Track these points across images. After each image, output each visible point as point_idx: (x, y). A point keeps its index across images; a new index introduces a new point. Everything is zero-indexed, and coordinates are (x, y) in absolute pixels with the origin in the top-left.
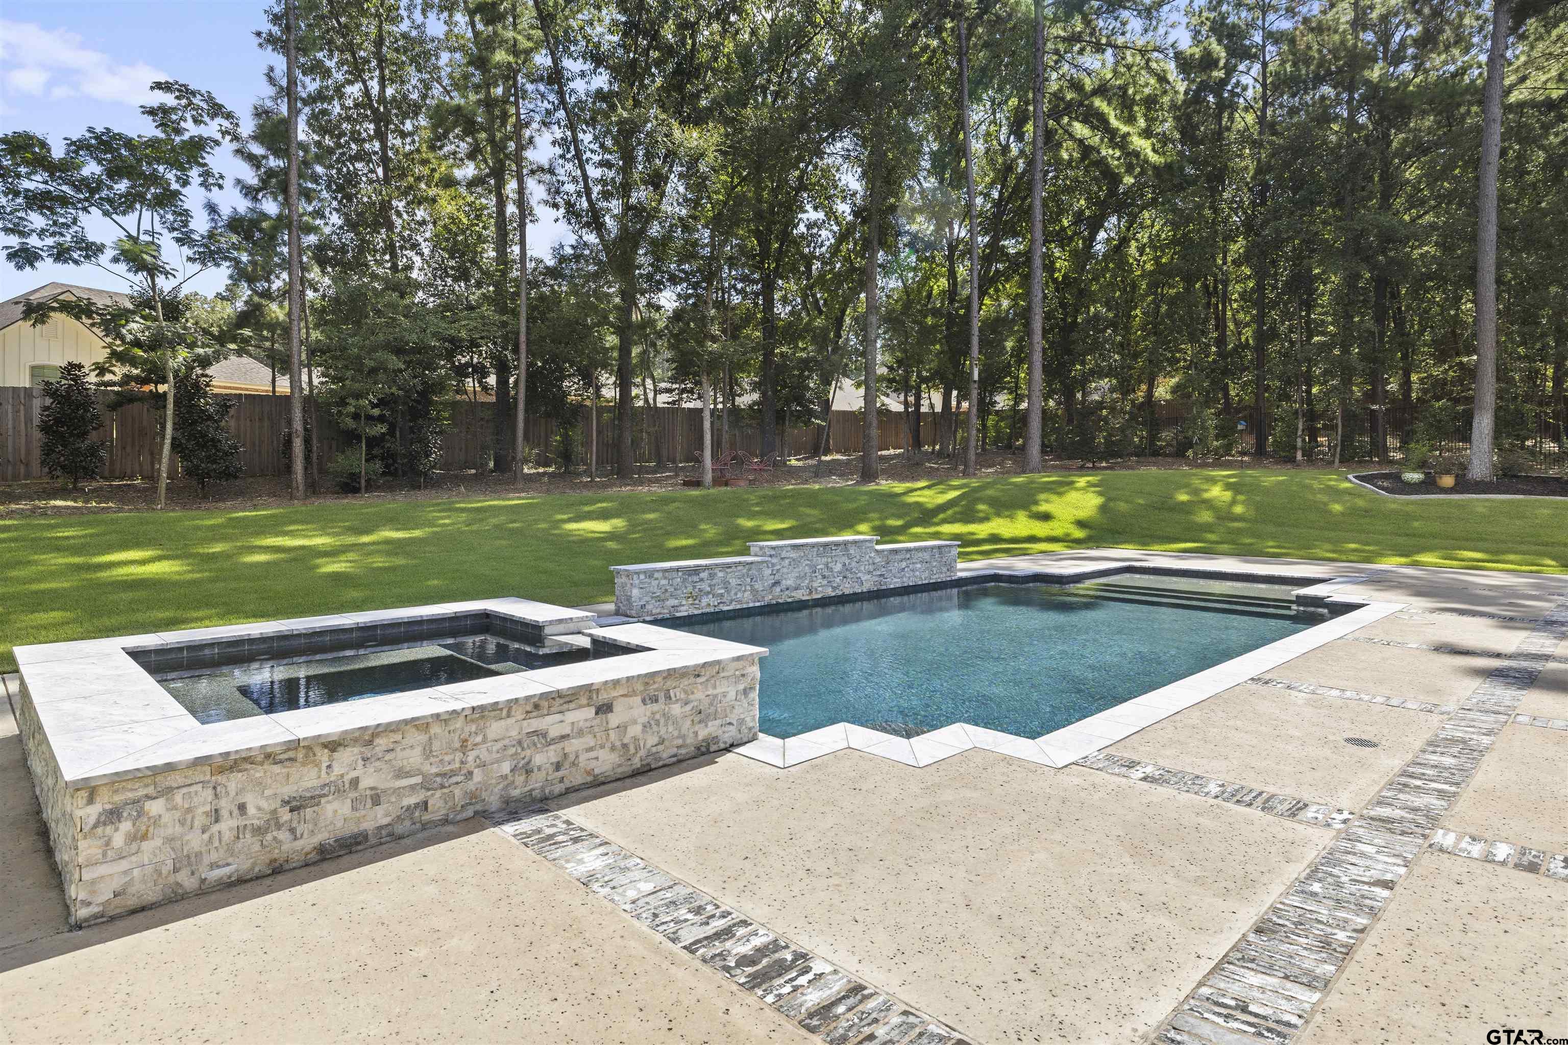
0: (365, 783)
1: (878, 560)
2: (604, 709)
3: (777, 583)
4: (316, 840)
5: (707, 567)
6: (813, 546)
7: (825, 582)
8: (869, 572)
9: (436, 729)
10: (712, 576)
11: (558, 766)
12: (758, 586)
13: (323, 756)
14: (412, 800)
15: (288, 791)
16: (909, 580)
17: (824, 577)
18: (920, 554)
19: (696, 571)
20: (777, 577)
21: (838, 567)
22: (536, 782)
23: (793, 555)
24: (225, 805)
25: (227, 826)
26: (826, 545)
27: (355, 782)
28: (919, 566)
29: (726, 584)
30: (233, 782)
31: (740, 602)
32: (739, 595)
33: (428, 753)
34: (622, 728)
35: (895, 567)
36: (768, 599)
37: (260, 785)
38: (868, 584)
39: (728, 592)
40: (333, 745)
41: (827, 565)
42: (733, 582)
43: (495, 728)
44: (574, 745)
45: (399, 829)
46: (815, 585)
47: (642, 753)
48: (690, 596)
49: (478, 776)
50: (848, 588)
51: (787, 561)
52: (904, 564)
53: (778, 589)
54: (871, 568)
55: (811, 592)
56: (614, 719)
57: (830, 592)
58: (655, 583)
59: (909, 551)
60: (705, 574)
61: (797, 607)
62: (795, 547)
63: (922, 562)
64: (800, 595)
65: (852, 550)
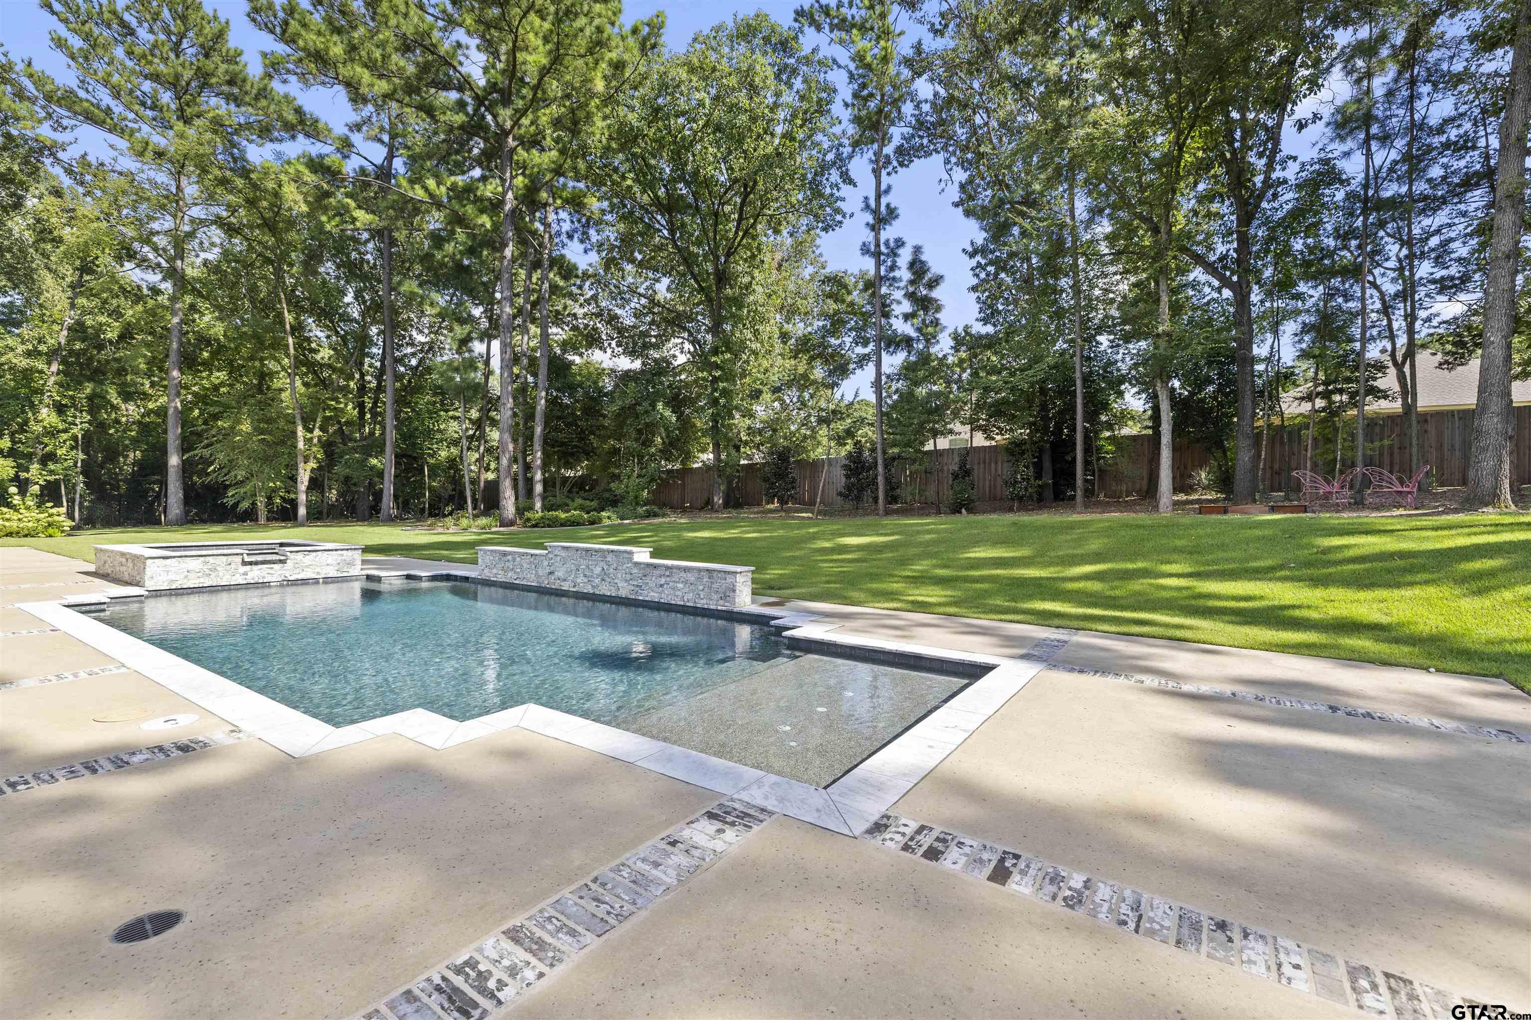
1: (635, 571)
3: (551, 573)
5: (511, 553)
6: (577, 549)
7: (586, 581)
8: (626, 581)
10: (514, 560)
12: (540, 572)
16: (666, 597)
17: (585, 576)
18: (683, 574)
19: (505, 554)
20: (552, 569)
21: (598, 570)
23: (564, 554)
26: (587, 550)
28: (681, 586)
29: (521, 568)
31: (528, 580)
32: (528, 576)
35: (652, 582)
36: (546, 584)
38: (624, 591)
39: (523, 573)
41: (588, 567)
42: (525, 565)
46: (579, 580)
48: (501, 570)
50: (605, 590)
51: (559, 559)
52: (663, 581)
53: (552, 578)
54: (628, 577)
55: (575, 586)
57: (588, 589)
58: (488, 558)
59: (668, 568)
60: (510, 557)
61: (560, 593)
62: (564, 548)
63: (685, 582)
64: (566, 586)
65: (610, 558)
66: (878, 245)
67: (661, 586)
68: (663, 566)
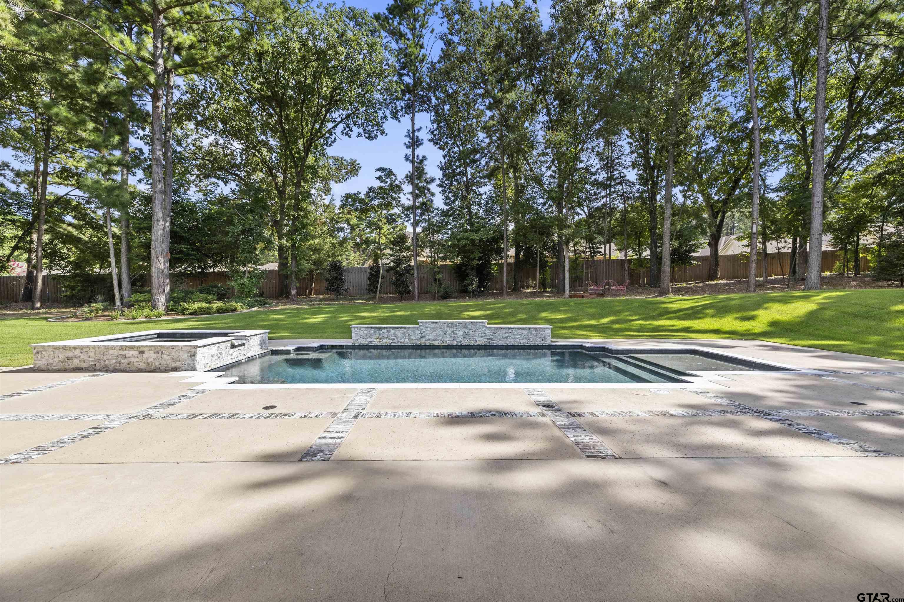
0: (82, 357)
1: (488, 331)
2: (142, 352)
3: (422, 337)
4: (73, 366)
5: (385, 328)
6: (445, 323)
7: (452, 339)
8: (482, 337)
9: (97, 349)
10: (388, 332)
11: (128, 364)
12: (413, 337)
13: (73, 350)
14: (92, 363)
15: (67, 355)
16: (511, 342)
17: (451, 336)
18: (520, 331)
19: (380, 329)
20: (423, 335)
21: (461, 333)
22: (123, 366)
23: (433, 326)
24: (56, 355)
25: (56, 359)
26: (452, 323)
27: (80, 357)
28: (518, 336)
29: (396, 335)
30: (57, 351)
31: (404, 343)
32: (403, 340)
33: (95, 354)
34: (147, 358)
35: (500, 335)
36: (418, 343)
37: (62, 353)
38: (481, 342)
39: (397, 338)
40: (75, 348)
41: (453, 332)
42: (399, 334)
43: (111, 352)
44: (132, 360)
45: (89, 369)
46: (446, 339)
47: (154, 366)
48: (378, 338)
49: (107, 362)
50: (466, 343)
51: (429, 329)
52: (507, 335)
53: (424, 340)
54: (483, 335)
55: (443, 342)
56: (145, 356)
57: (455, 343)
58: (362, 332)
59: (510, 328)
60: (385, 331)
61: (432, 348)
62: (433, 323)
63: (521, 335)
64: (436, 343)
65: (470, 326)
66: (414, 157)
67: (506, 337)
68: (506, 328)
